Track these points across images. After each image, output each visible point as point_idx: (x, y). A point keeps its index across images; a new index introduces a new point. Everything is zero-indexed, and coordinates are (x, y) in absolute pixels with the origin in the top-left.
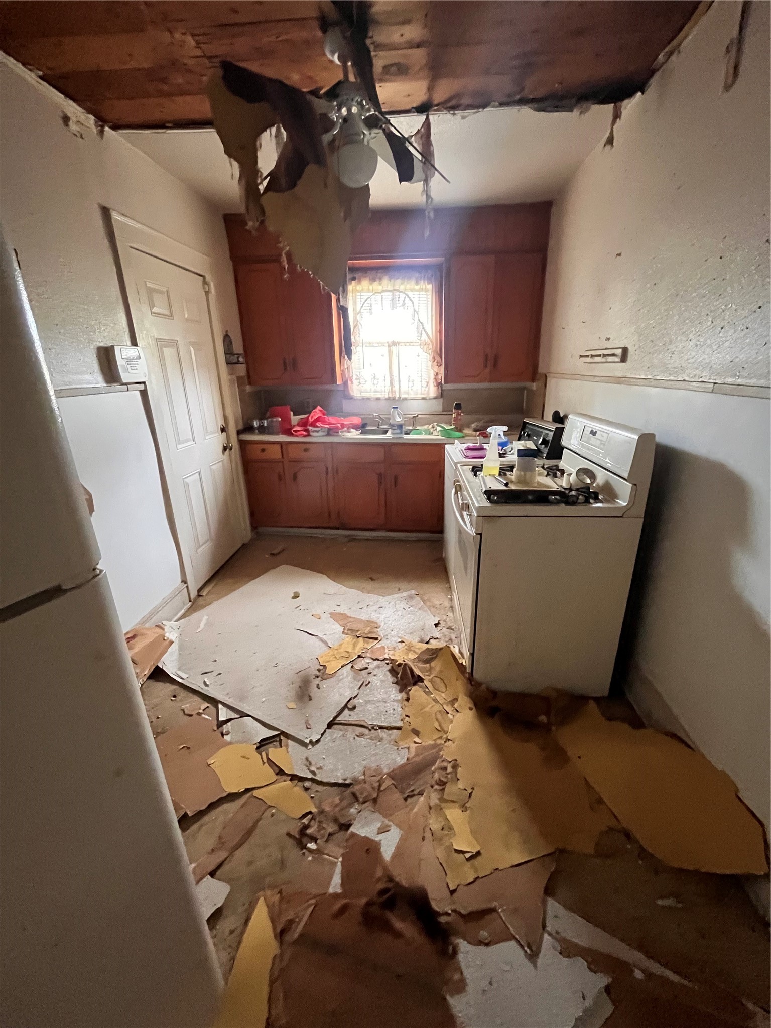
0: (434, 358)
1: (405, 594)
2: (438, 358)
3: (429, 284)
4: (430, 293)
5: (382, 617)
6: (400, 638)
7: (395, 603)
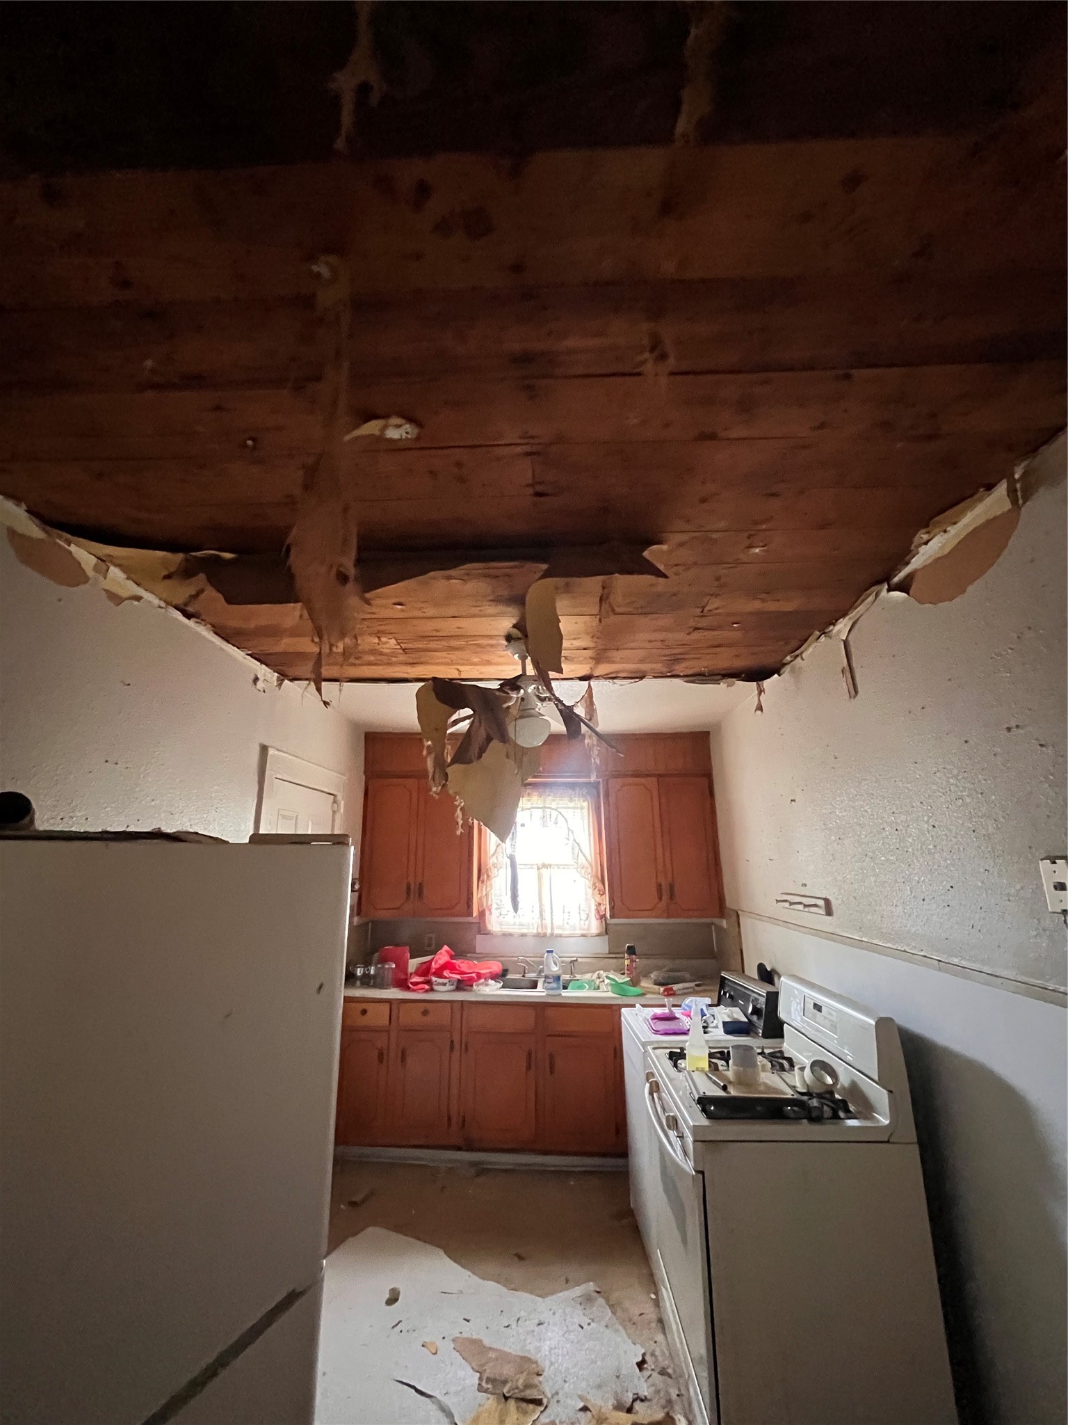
0: (594, 884)
1: (578, 1291)
2: (599, 885)
3: (584, 801)
4: (585, 811)
5: (545, 1348)
6: (581, 1398)
7: (564, 1313)
